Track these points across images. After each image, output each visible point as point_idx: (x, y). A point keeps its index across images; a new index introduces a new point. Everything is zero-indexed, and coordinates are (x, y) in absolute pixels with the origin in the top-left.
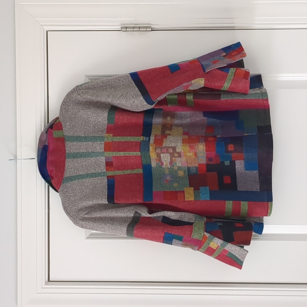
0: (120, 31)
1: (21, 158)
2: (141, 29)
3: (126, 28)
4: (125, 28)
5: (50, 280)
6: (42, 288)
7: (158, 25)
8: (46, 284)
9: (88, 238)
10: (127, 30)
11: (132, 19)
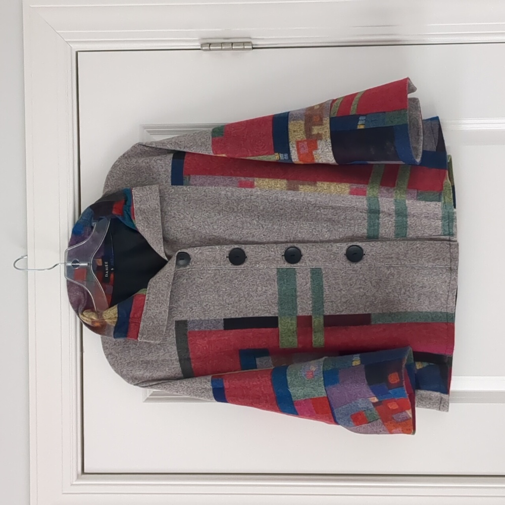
0: (200, 49)
1: (35, 267)
2: (235, 46)
3: (210, 44)
4: (208, 45)
5: (85, 471)
6: (72, 485)
7: (263, 39)
8: (78, 478)
9: (148, 400)
10: (211, 48)
11: (220, 30)
